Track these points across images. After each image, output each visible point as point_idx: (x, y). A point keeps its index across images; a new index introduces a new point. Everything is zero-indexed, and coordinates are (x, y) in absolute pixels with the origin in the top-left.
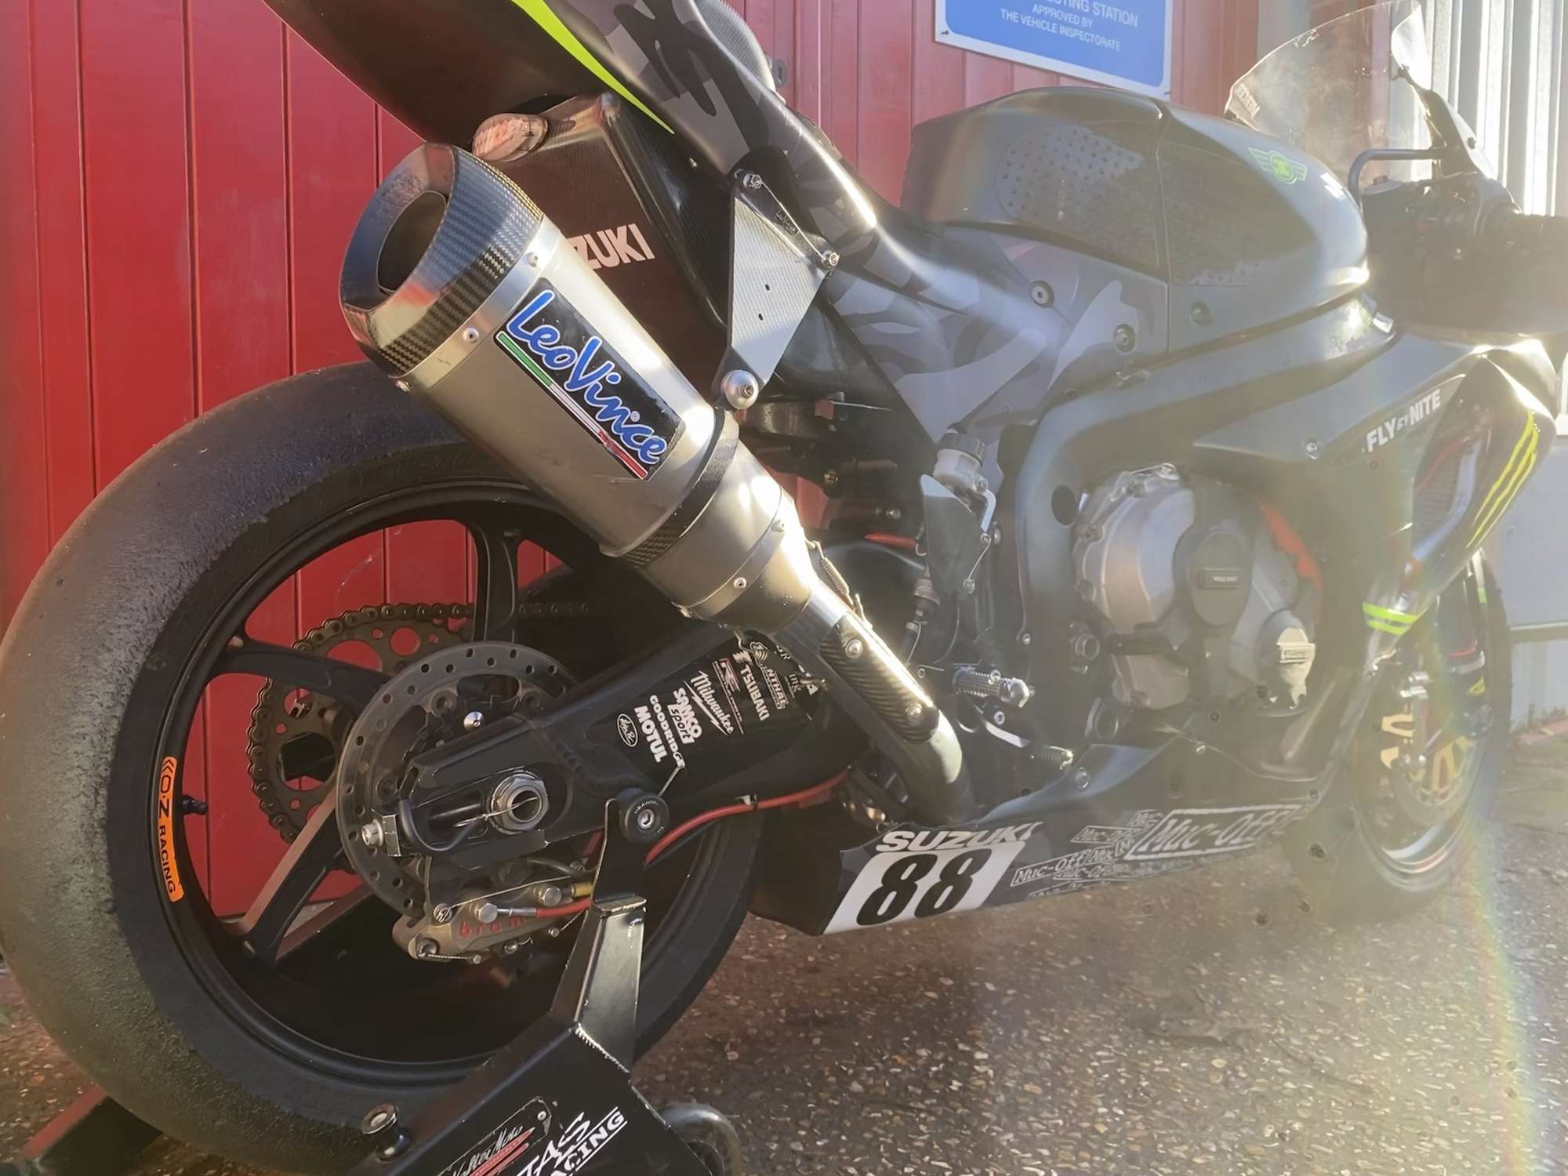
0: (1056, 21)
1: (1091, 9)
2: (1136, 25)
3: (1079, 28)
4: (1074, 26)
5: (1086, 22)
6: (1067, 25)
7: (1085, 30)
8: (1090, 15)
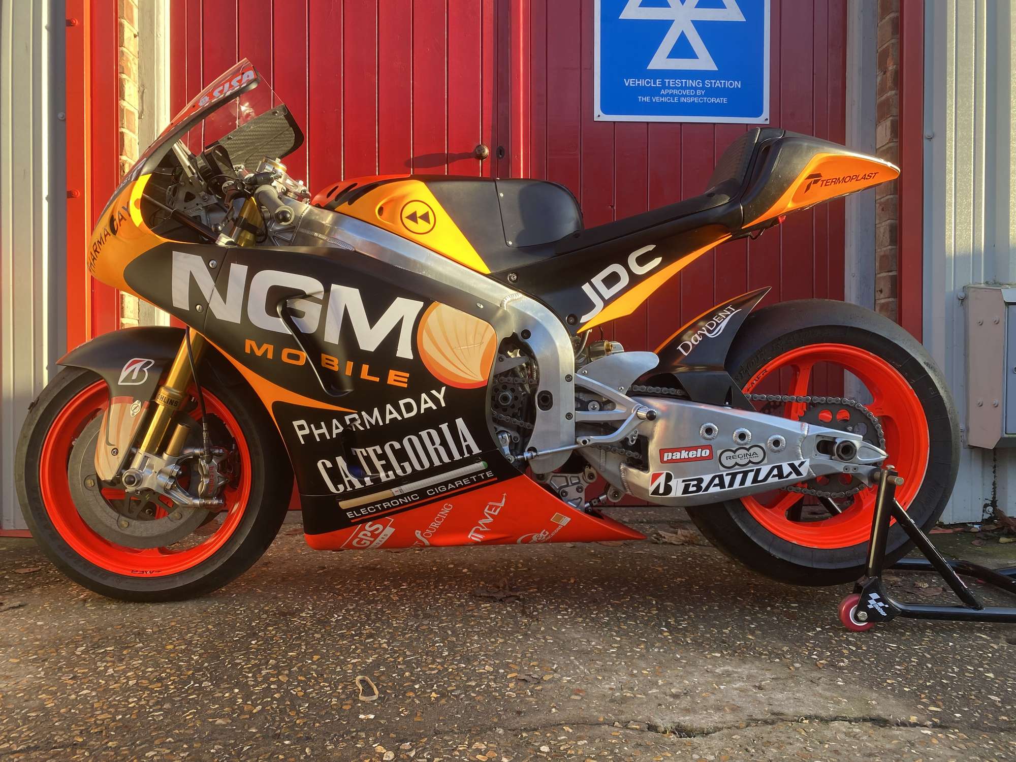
0: (676, 95)
1: (704, 84)
2: (739, 87)
3: (695, 96)
4: (691, 96)
5: (699, 92)
6: (686, 96)
7: (699, 96)
8: (703, 88)
